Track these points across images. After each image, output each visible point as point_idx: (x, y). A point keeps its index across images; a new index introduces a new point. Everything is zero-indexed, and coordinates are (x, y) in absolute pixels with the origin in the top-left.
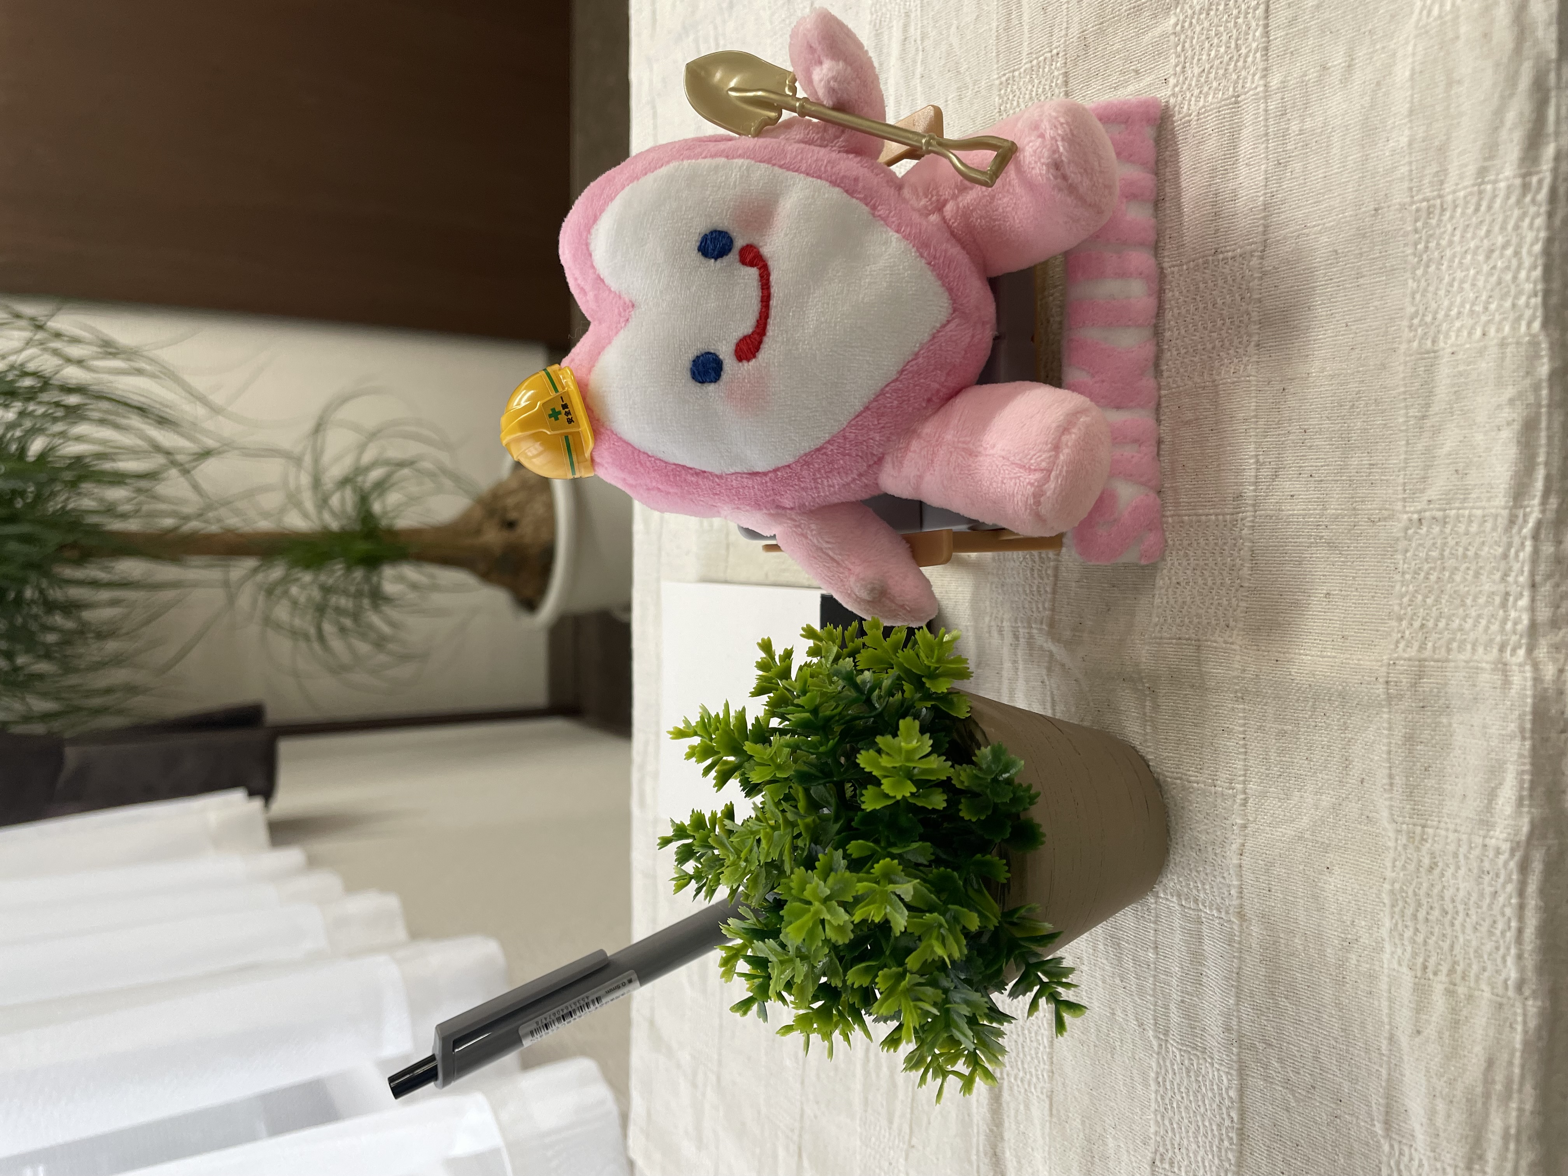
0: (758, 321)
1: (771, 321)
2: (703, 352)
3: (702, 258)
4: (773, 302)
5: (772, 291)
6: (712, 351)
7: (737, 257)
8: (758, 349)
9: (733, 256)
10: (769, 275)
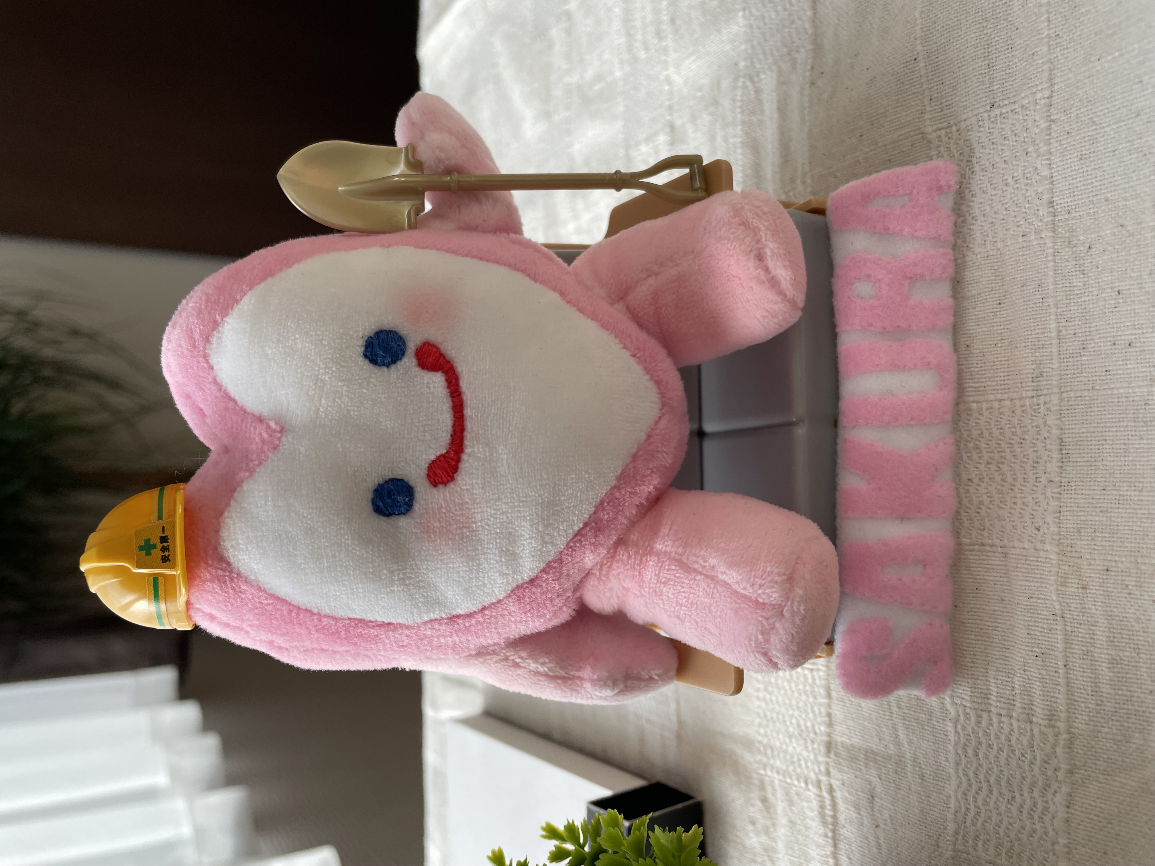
0: (452, 436)
1: (467, 435)
2: (387, 478)
3: (371, 367)
4: (468, 412)
5: (465, 398)
6: (399, 477)
7: (414, 361)
8: (455, 469)
9: (409, 361)
10: (457, 379)
